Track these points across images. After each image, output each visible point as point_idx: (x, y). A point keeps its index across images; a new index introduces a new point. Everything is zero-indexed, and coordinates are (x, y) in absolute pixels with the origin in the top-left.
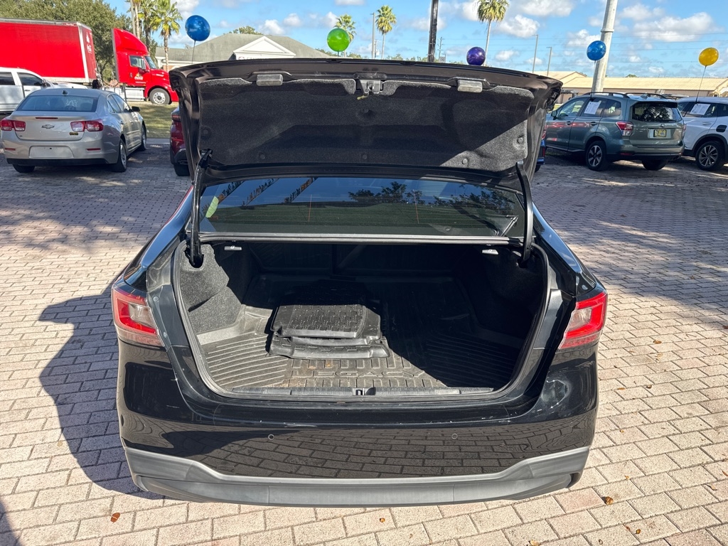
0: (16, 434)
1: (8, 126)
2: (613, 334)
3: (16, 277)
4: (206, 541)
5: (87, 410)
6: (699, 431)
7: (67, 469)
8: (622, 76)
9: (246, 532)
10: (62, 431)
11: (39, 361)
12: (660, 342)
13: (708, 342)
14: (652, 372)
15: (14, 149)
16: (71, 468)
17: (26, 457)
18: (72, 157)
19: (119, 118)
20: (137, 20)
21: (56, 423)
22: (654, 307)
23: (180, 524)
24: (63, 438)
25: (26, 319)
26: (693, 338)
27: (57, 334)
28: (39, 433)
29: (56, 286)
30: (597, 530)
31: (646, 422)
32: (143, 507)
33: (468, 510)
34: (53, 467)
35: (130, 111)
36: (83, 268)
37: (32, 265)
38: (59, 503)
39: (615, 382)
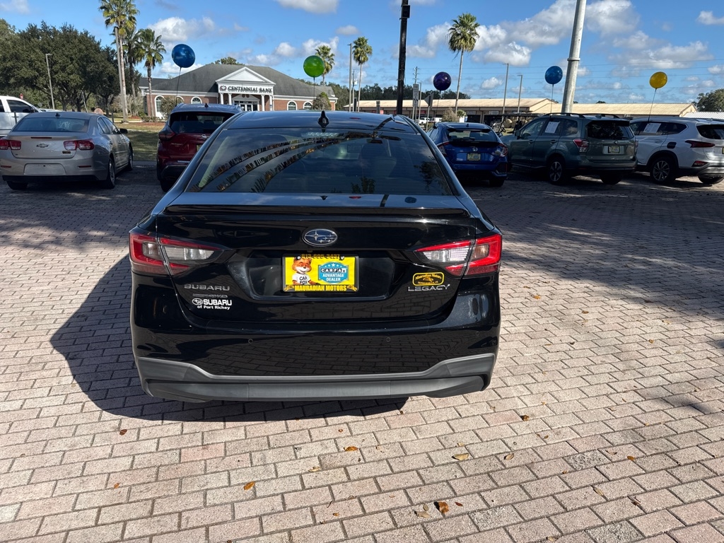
0: (35, 380)
1: (5, 145)
2: (548, 307)
3: (21, 270)
4: (198, 446)
5: (95, 362)
6: (608, 373)
7: (81, 402)
8: (592, 103)
9: (230, 440)
10: (74, 378)
11: (50, 330)
12: (588, 312)
13: (629, 312)
14: (576, 333)
15: (10, 167)
16: (84, 401)
17: (45, 395)
18: (65, 174)
19: (108, 139)
20: (122, 51)
21: (69, 372)
22: (587, 287)
23: (176, 435)
24: (75, 382)
25: (35, 300)
26: (617, 309)
27: (63, 311)
28: (55, 379)
29: (58, 276)
30: (514, 436)
31: (566, 367)
32: (146, 425)
33: (410, 424)
34: (69, 401)
35: (119, 133)
36: (82, 263)
37: (35, 261)
38: (76, 423)
39: (544, 340)
